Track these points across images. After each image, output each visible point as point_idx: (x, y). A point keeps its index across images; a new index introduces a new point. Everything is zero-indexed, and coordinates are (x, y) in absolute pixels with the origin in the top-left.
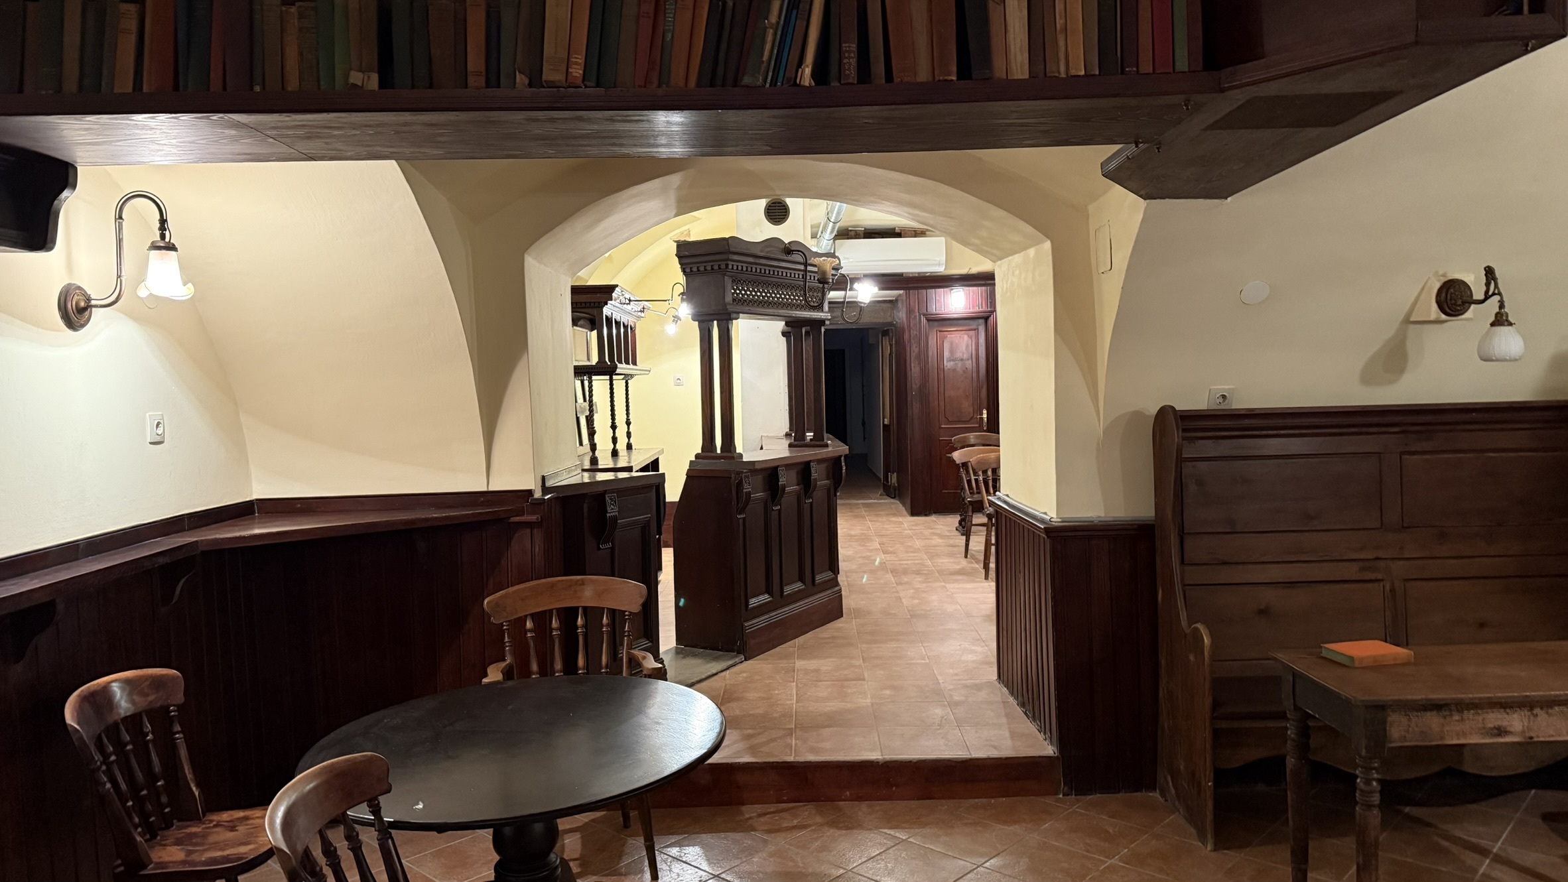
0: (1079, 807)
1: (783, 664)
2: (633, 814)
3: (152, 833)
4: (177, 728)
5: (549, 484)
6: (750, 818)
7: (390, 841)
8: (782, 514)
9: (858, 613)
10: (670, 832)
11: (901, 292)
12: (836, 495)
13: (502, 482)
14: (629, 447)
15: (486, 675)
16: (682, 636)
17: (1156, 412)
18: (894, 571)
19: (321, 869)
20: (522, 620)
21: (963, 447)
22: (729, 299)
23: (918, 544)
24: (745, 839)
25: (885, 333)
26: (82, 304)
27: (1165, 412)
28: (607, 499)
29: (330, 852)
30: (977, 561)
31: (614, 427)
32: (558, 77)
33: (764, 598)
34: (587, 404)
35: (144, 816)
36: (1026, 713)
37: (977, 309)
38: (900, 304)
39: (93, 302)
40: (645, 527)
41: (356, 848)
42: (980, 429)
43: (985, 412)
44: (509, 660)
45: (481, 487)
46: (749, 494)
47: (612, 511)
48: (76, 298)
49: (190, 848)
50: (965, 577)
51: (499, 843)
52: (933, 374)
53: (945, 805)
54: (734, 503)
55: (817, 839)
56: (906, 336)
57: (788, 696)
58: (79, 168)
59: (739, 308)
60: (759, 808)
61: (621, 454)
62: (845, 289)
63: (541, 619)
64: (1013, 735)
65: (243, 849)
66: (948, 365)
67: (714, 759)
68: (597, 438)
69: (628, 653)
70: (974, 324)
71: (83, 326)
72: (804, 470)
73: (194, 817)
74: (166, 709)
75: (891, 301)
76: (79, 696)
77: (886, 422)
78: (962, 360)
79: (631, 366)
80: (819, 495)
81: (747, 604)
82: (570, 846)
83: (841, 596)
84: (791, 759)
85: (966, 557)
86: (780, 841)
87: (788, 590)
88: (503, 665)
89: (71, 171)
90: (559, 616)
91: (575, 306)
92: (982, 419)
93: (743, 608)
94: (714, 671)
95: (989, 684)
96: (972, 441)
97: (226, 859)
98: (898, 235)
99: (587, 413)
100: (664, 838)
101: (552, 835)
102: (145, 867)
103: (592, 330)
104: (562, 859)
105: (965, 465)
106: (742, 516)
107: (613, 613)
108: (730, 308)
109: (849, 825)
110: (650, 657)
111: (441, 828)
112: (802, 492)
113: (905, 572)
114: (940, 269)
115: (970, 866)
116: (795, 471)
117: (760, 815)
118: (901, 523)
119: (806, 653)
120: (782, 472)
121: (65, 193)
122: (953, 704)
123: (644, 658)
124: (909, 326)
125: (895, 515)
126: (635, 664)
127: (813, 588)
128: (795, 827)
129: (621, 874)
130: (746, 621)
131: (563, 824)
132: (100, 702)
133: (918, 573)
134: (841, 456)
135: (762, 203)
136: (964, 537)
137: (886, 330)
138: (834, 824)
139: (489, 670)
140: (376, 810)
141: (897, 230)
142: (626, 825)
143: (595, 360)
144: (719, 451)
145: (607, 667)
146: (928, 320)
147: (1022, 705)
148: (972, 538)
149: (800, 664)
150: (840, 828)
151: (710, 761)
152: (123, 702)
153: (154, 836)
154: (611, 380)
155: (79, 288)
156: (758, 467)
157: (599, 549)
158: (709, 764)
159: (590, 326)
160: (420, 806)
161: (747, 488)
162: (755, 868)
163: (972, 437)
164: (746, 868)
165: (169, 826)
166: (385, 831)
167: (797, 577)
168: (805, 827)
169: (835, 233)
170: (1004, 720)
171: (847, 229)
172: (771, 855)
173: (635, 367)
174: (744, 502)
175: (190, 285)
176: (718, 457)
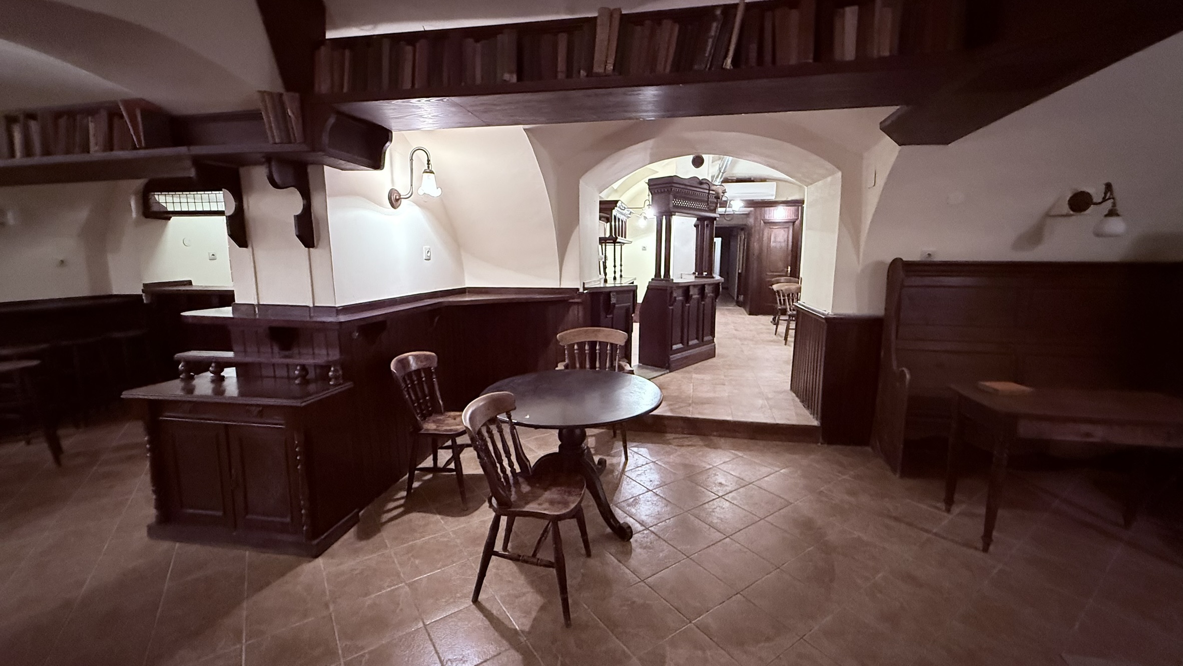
0: (829, 450)
1: (687, 375)
2: (618, 432)
3: (424, 417)
4: (434, 377)
5: (586, 286)
6: (669, 439)
7: (515, 430)
8: (691, 309)
9: (723, 356)
10: (633, 441)
11: (752, 209)
12: (716, 301)
13: (566, 284)
14: (621, 276)
15: (557, 366)
16: (641, 360)
17: (891, 261)
18: (740, 339)
19: (485, 439)
20: (573, 345)
21: (778, 283)
22: (671, 205)
23: (752, 327)
24: (668, 448)
25: (742, 229)
26: (397, 197)
27: (896, 262)
28: (611, 295)
29: (489, 432)
30: (781, 337)
31: (615, 266)
32: (601, 70)
33: (680, 346)
34: (603, 256)
35: (422, 410)
36: (804, 406)
37: (789, 218)
38: (751, 215)
39: (402, 197)
40: (627, 309)
41: (501, 432)
42: (786, 276)
43: (789, 268)
44: (567, 361)
45: (557, 286)
46: (675, 297)
47: (613, 300)
48: (395, 194)
49: (438, 425)
50: (774, 344)
51: (561, 437)
52: (765, 249)
53: (761, 443)
54: (668, 301)
55: (699, 451)
56: (753, 230)
57: (689, 389)
58: (393, 133)
59: (676, 210)
60: (674, 436)
61: (617, 278)
62: (726, 207)
63: (581, 345)
64: (797, 414)
65: (458, 427)
66: (772, 244)
67: (654, 413)
68: (607, 270)
69: (618, 363)
70: (787, 225)
71: (398, 207)
72: (702, 288)
73: (441, 413)
74: (430, 368)
75: (746, 214)
76: (397, 360)
77: (740, 271)
78: (780, 242)
79: (623, 238)
80: (708, 301)
81: (672, 348)
82: (591, 442)
83: (715, 348)
84: (689, 416)
85: (775, 334)
86: (683, 450)
87: (691, 343)
88: (564, 363)
89: (390, 134)
90: (588, 344)
91: (601, 211)
92: (787, 271)
93: (670, 348)
94: (655, 376)
95: (785, 391)
96: (782, 281)
97: (451, 430)
98: (753, 181)
99: (603, 260)
100: (630, 443)
101: (584, 436)
102: (421, 430)
103: (607, 223)
104: (588, 447)
105: (778, 292)
106: (671, 308)
107: (612, 344)
108: (672, 210)
109: (716, 447)
110: (628, 365)
111: (537, 427)
112: (700, 299)
113: (745, 339)
114: (773, 198)
115: (773, 471)
116: (697, 288)
117: (674, 438)
118: (743, 318)
119: (698, 371)
120: (691, 288)
121: (388, 144)
122: (767, 399)
123: (625, 365)
124: (755, 225)
125: (741, 314)
126: (621, 368)
127: (702, 343)
128: (689, 446)
129: (612, 456)
130: (671, 355)
131: (589, 431)
132: (404, 363)
133: (752, 340)
134: (719, 283)
135: (691, 157)
136: (775, 326)
137: (743, 228)
138: (708, 446)
139: (559, 365)
140: (509, 417)
141: (752, 179)
142: (615, 436)
143: (608, 235)
144: (662, 277)
145: (609, 368)
146: (765, 223)
147: (802, 401)
148: (779, 326)
149: (694, 376)
150: (711, 448)
151: (652, 413)
152: (414, 365)
153: (425, 419)
154: (615, 246)
155: (396, 190)
156: (681, 285)
157: (607, 317)
158: (652, 415)
159: (606, 221)
160: (528, 417)
161: (675, 295)
162: (671, 460)
163: (783, 279)
164: (667, 460)
165: (430, 415)
166: (513, 426)
167: (695, 336)
168: (695, 446)
169: (722, 179)
170: (792, 408)
171: (728, 179)
172: (679, 456)
173: (625, 239)
174: (673, 301)
175: (439, 189)
176: (662, 280)
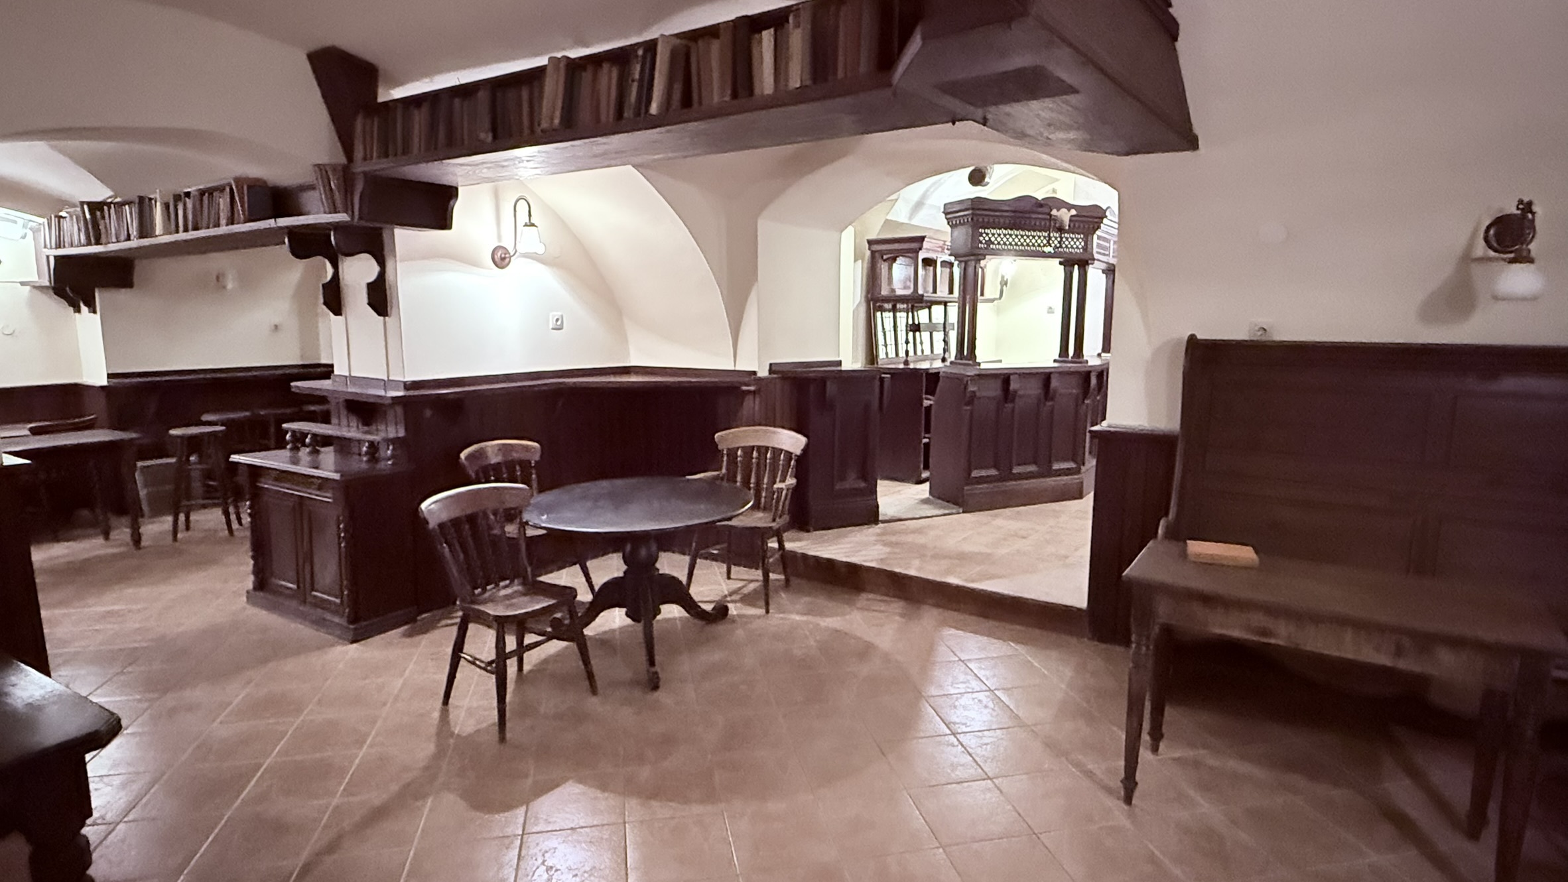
5: (774, 368)
8: (1015, 413)
20: (736, 450)
22: (975, 244)
26: (503, 256)
33: (990, 472)
39: (510, 255)
44: (724, 471)
45: (731, 368)
46: (973, 392)
48: (500, 252)
54: (963, 398)
58: (459, 188)
63: (748, 450)
71: (506, 267)
72: (1046, 379)
74: (528, 461)
76: (473, 448)
81: (969, 474)
87: (1018, 469)
88: (717, 473)
89: (454, 190)
90: (757, 450)
106: (968, 408)
108: (976, 252)
112: (1041, 396)
120: (1014, 379)
127: (1048, 472)
130: (968, 484)
132: (481, 453)
155: (503, 247)
156: (997, 372)
161: (972, 387)
167: (1029, 461)
174: (970, 398)
176: (961, 364)
